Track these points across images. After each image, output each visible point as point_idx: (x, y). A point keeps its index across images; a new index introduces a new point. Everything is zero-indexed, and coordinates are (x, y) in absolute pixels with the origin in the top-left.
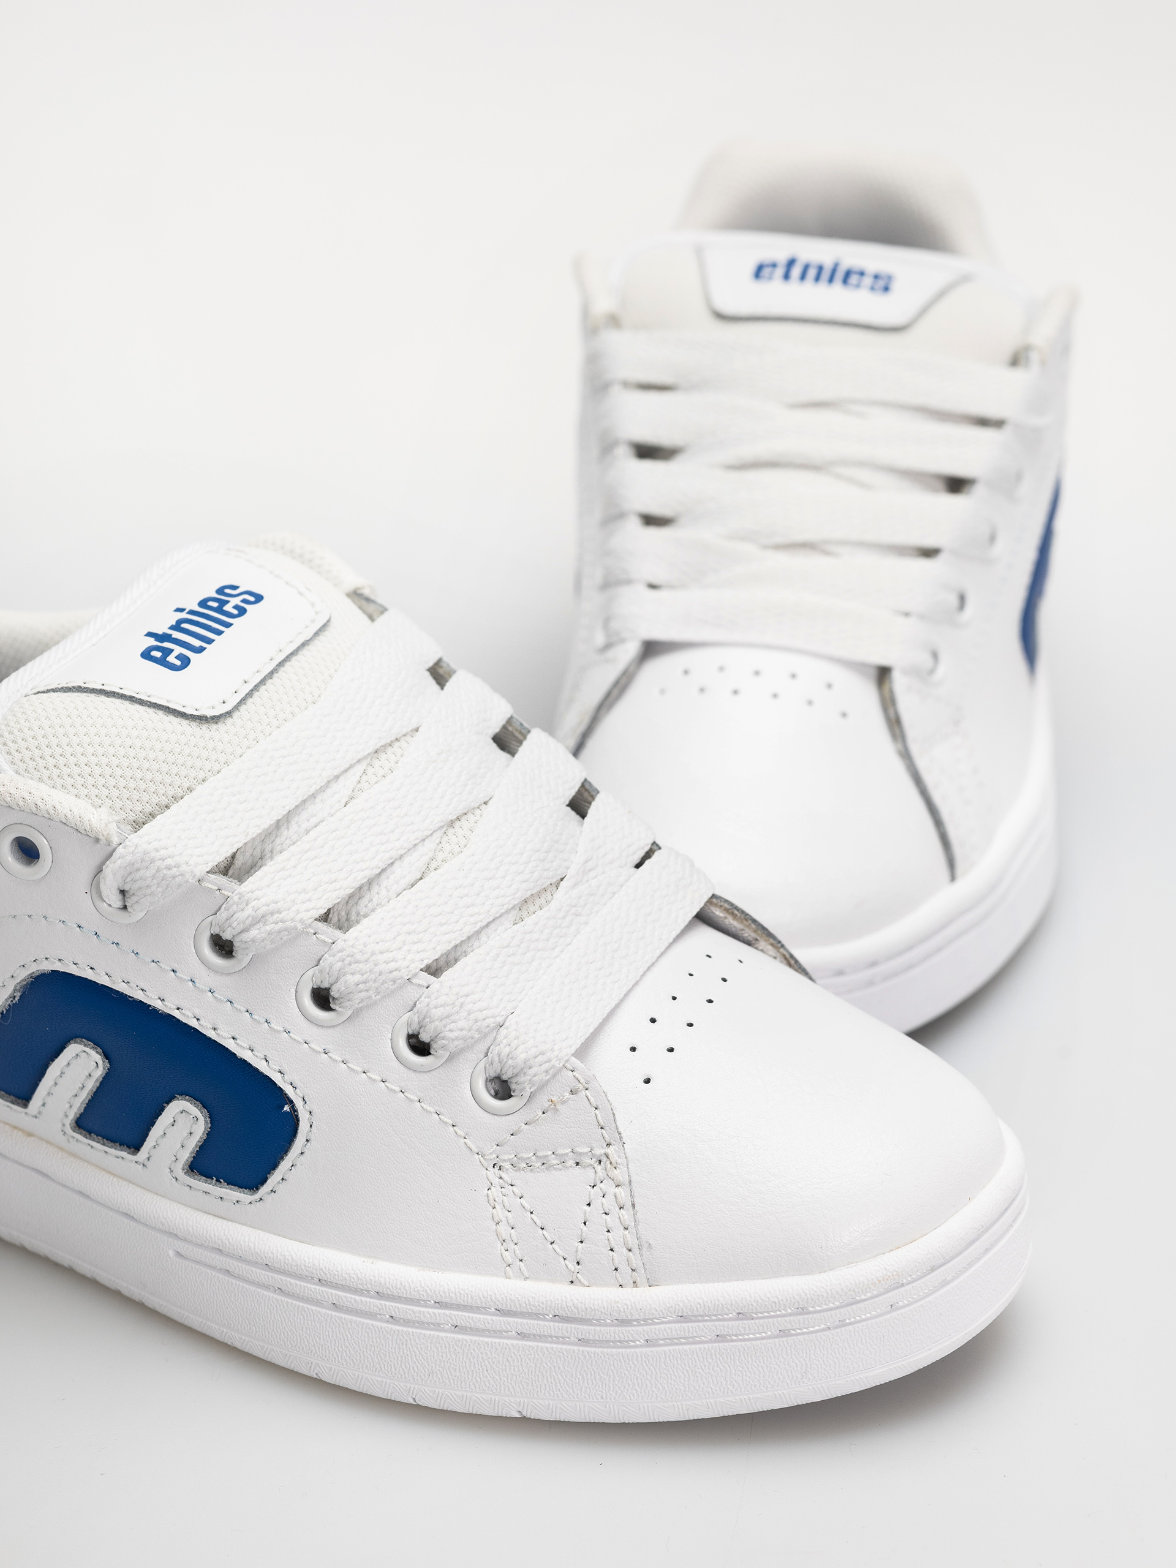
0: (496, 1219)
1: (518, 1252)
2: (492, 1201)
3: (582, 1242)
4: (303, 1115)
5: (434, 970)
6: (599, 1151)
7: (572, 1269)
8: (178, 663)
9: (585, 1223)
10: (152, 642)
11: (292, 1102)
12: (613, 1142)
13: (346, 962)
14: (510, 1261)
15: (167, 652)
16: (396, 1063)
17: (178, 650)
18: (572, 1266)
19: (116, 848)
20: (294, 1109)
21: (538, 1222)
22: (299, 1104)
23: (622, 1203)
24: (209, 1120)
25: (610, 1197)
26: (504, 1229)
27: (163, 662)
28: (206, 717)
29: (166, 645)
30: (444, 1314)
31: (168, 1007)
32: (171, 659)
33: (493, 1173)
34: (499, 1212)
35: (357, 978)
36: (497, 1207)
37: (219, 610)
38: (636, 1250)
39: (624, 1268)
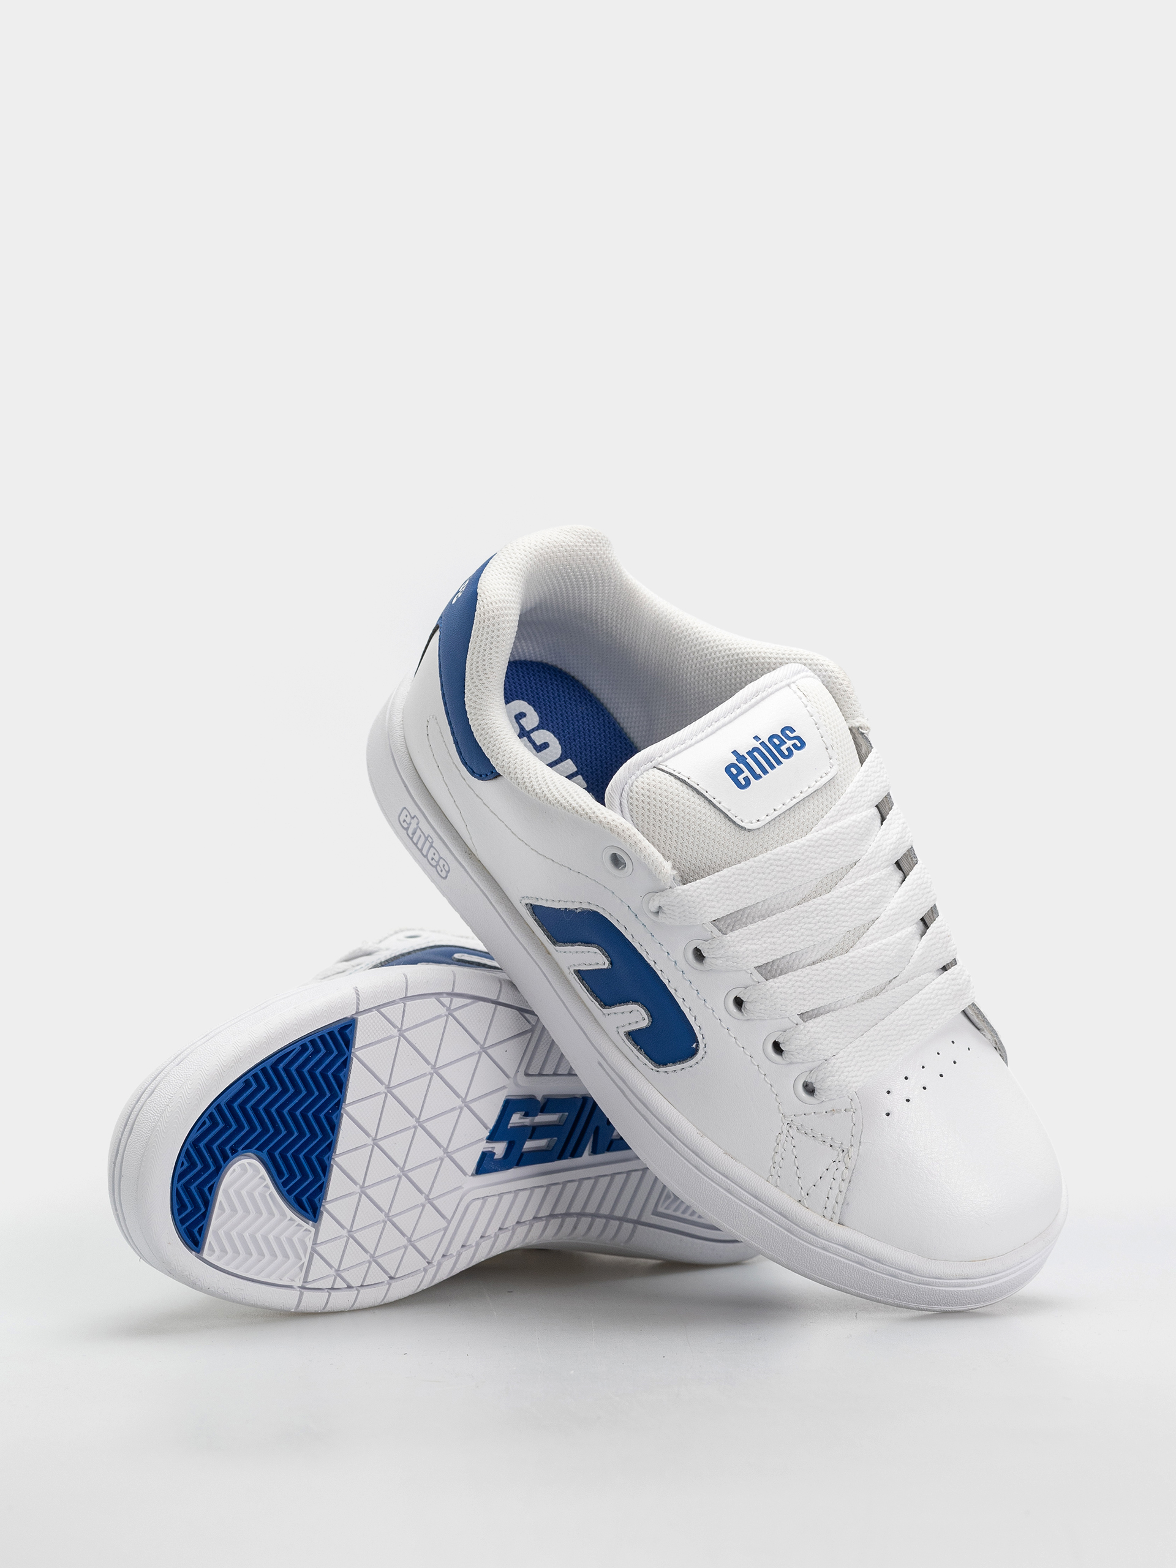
0: (776, 1151)
1: (779, 1172)
2: (778, 1141)
3: (814, 1186)
4: (701, 1052)
5: (804, 1016)
6: (844, 1147)
7: (803, 1195)
8: (743, 783)
9: (821, 1178)
10: (733, 760)
11: (698, 1042)
12: (854, 1145)
13: (761, 996)
14: (773, 1174)
15: (741, 771)
16: (761, 1052)
17: (747, 773)
18: (804, 1194)
19: (666, 889)
20: (697, 1046)
21: (797, 1164)
22: (701, 1045)
23: (844, 1178)
24: (650, 1023)
25: (839, 1172)
26: (778, 1158)
27: (734, 778)
28: (746, 828)
29: (741, 766)
30: (727, 1182)
31: (657, 969)
32: (741, 778)
33: (786, 1127)
34: (780, 1149)
35: (762, 1007)
36: (780, 1144)
37: (777, 747)
38: (840, 1204)
39: (829, 1209)
